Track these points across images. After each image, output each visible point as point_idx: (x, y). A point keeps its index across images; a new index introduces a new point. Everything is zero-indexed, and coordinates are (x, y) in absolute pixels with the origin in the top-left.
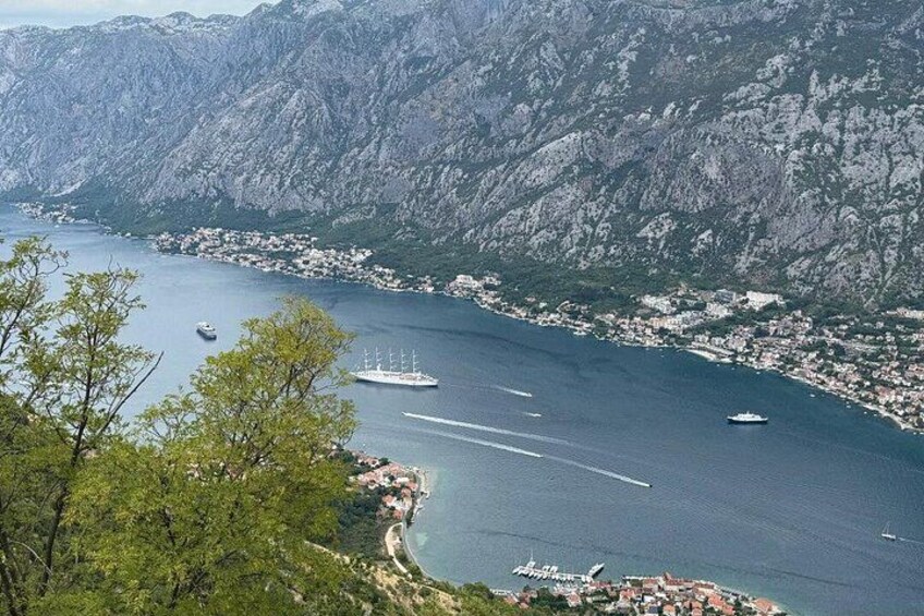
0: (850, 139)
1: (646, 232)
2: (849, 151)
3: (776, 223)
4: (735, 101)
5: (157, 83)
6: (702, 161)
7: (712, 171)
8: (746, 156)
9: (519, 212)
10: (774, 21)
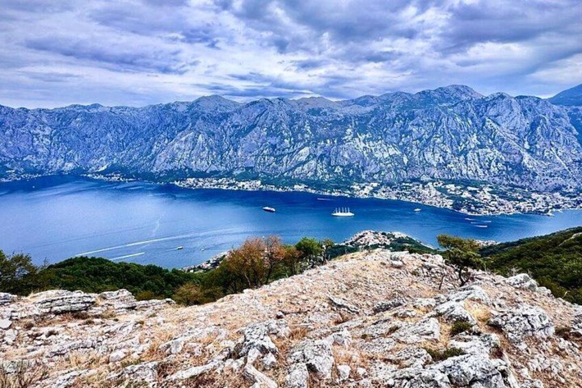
0: (373, 149)
1: (336, 171)
2: (373, 151)
3: (367, 167)
4: (345, 140)
5: (120, 131)
6: (343, 153)
7: (346, 156)
8: (353, 152)
9: (300, 168)
10: (340, 120)
